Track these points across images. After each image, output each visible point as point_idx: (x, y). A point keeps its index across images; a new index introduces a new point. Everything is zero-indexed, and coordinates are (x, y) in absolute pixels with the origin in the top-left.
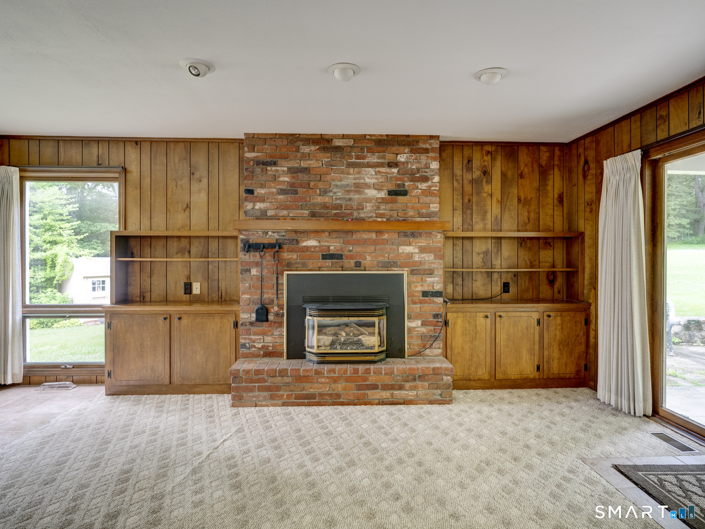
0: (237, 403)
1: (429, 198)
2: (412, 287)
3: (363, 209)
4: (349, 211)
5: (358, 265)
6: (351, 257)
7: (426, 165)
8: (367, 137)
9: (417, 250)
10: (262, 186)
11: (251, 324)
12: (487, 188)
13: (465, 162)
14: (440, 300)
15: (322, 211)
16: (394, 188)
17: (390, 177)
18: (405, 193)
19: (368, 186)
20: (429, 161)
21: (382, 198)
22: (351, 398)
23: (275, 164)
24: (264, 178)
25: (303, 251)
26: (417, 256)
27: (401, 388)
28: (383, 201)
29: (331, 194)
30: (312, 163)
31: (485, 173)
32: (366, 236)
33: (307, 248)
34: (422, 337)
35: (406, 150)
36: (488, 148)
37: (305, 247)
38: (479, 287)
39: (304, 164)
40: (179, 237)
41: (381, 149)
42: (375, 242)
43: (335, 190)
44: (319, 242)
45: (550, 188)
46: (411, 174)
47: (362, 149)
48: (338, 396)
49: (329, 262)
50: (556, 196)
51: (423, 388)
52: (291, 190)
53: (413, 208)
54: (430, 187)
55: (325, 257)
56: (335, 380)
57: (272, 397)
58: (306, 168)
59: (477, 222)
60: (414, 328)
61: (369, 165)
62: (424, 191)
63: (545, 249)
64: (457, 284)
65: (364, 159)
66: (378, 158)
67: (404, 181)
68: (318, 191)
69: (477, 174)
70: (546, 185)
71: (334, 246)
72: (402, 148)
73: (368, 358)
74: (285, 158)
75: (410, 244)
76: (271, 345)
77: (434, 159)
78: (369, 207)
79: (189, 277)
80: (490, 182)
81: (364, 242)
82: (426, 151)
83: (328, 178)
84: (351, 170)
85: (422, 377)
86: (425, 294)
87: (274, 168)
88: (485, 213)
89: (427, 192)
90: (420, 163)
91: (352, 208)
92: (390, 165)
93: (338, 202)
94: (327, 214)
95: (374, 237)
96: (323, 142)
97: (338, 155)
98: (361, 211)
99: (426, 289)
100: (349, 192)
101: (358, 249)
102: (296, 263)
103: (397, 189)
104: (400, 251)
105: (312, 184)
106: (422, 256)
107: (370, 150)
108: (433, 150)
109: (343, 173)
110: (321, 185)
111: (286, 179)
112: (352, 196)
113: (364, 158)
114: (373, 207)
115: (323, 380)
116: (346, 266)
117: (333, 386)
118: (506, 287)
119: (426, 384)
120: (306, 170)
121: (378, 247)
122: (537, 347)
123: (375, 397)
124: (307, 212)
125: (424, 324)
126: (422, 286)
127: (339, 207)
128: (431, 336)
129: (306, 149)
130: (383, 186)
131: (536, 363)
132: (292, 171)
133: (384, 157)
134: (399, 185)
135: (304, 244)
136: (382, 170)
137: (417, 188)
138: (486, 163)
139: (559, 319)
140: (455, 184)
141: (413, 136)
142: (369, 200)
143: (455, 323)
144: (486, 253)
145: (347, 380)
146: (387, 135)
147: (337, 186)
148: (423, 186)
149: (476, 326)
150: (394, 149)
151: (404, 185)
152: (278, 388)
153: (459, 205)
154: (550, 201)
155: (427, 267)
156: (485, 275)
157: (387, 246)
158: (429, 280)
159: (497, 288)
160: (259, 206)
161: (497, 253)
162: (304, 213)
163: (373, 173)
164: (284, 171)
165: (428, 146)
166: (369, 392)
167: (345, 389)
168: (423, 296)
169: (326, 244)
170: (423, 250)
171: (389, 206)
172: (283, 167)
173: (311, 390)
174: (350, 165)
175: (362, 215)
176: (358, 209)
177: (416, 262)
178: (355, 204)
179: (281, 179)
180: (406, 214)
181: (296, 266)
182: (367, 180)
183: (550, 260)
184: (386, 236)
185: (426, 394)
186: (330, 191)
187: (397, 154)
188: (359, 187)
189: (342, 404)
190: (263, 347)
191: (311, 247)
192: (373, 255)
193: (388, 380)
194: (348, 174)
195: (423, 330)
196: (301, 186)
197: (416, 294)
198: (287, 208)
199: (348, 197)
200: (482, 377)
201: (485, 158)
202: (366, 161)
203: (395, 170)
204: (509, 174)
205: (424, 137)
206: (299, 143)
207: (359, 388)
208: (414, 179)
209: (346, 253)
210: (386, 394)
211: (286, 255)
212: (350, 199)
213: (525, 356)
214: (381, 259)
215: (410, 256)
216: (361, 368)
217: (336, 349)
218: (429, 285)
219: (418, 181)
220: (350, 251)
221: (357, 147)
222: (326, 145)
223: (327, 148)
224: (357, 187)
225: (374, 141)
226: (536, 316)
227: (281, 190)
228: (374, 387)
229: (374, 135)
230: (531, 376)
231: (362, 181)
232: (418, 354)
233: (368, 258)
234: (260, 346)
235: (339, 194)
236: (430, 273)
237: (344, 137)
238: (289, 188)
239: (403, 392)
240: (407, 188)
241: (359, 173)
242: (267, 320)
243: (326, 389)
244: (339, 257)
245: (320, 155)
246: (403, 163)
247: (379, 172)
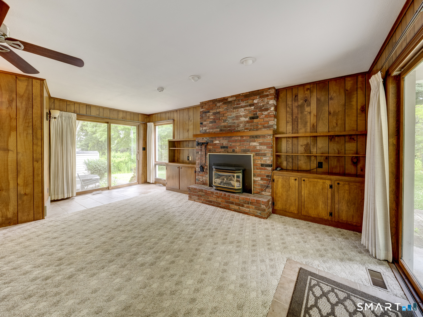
0: (190, 199)
1: (269, 119)
2: (255, 162)
3: (239, 127)
4: (234, 128)
5: (234, 151)
6: (231, 148)
7: (267, 103)
8: (241, 95)
9: (258, 144)
10: (205, 121)
11: (199, 172)
12: (307, 109)
13: (294, 97)
14: (270, 168)
15: (224, 129)
16: (252, 116)
17: (251, 111)
18: (257, 117)
19: (241, 116)
20: (269, 100)
21: (247, 121)
22: (224, 205)
23: (209, 112)
24: (205, 118)
25: (214, 145)
26: (258, 147)
27: (243, 206)
28: (248, 122)
29: (227, 121)
30: (221, 110)
31: (306, 101)
32: (236, 138)
33: (216, 144)
34: (262, 185)
35: (258, 97)
36: (308, 87)
37: (215, 143)
38: (303, 163)
39: (218, 111)
40: (186, 141)
41: (246, 99)
42: (240, 141)
43: (229, 120)
44: (220, 141)
45: (354, 103)
46: (260, 108)
47: (239, 100)
48: (220, 204)
49: (223, 150)
50: (359, 107)
51: (252, 208)
52: (214, 121)
53: (261, 124)
54: (269, 113)
55: (222, 148)
56: (218, 197)
57: (199, 199)
58: (218, 112)
59: (301, 129)
60: (257, 181)
61: (242, 107)
62: (266, 116)
63: (349, 142)
64: (289, 162)
65: (239, 105)
66: (245, 103)
67: (257, 112)
68: (223, 121)
69: (300, 102)
70: (351, 102)
71: (225, 142)
72: (255, 97)
73: (233, 191)
74: (212, 109)
75: (255, 142)
76: (205, 180)
77: (271, 99)
78: (241, 125)
79: (188, 155)
80: (309, 105)
81: (236, 141)
82: (267, 96)
83: (226, 115)
84: (235, 110)
85: (252, 203)
86: (262, 165)
87: (208, 114)
88: (306, 123)
89: (267, 116)
90: (264, 102)
91: (235, 127)
92: (251, 105)
93: (230, 124)
94: (226, 130)
95: (240, 138)
96: (224, 100)
97: (230, 105)
98: (239, 128)
99: (262, 163)
100: (234, 120)
101: (233, 144)
102: (212, 150)
103: (253, 116)
104: (251, 145)
105: (221, 118)
106: (260, 147)
107: (242, 100)
108: (271, 95)
109: (231, 112)
110: (224, 118)
111: (212, 117)
112: (235, 121)
113: (239, 104)
114: (243, 125)
115: (214, 196)
116: (229, 151)
117: (217, 199)
118: (320, 165)
119: (254, 207)
120: (219, 113)
121: (241, 143)
122: (329, 201)
123: (232, 207)
124: (219, 130)
125: (262, 179)
126: (261, 161)
127: (230, 126)
128: (265, 186)
129: (218, 105)
130: (247, 116)
131: (329, 211)
132: (214, 114)
133: (248, 102)
134: (254, 114)
135: (215, 142)
136: (247, 108)
137: (263, 114)
138: (307, 95)
140: (288, 109)
141: (261, 90)
142: (241, 122)
143: (278, 181)
144: (307, 145)
145: (222, 198)
146: (249, 92)
147: (229, 118)
148: (266, 113)
149: (289, 184)
150: (252, 98)
151: (257, 114)
152: (201, 196)
153: (290, 120)
154: (355, 111)
155: (263, 152)
156: (306, 157)
157: (245, 143)
158: (264, 158)
159: (314, 165)
160: (204, 128)
161: (314, 145)
162: (218, 130)
163: (243, 110)
164: (211, 114)
165: (268, 93)
166: (231, 205)
167: (222, 201)
168: (261, 166)
169: (222, 142)
170: (261, 144)
171: (250, 124)
172: (212, 112)
173: (211, 199)
174: (234, 108)
175: (239, 129)
176: (237, 127)
177: (258, 150)
178: (236, 125)
179: (211, 118)
180: (257, 127)
181: (212, 151)
182: (241, 114)
184: (244, 138)
185: (254, 212)
186: (227, 120)
187: (254, 100)
188: (238, 117)
189: (221, 207)
190: (202, 181)
191: (217, 143)
192: (239, 146)
193: (237, 201)
194: (234, 112)
195: (262, 182)
196: (217, 120)
197: (258, 165)
198: (213, 129)
199: (233, 122)
200: (293, 212)
201: (306, 92)
202: (240, 105)
203: (253, 108)
204: (322, 99)
205: (266, 89)
206: (216, 103)
207: (227, 202)
208: (261, 110)
209: (229, 146)
210: (236, 207)
211: (210, 147)
212: (234, 123)
213: (321, 205)
214: (242, 148)
215: (255, 147)
216: (227, 194)
218: (264, 161)
219: (263, 111)
220: (231, 145)
221: (237, 100)
222: (226, 101)
223: (226, 103)
224: (237, 117)
225: (244, 96)
227: (211, 122)
228: (232, 203)
229: (243, 93)
230: (326, 218)
231: (239, 114)
232: (258, 193)
233: (237, 148)
234: (201, 180)
235: (230, 121)
236: (265, 155)
237: (232, 96)
238: (213, 121)
239: (244, 208)
240: (258, 115)
241: (238, 111)
242: (204, 171)
243: (215, 200)
244: (227, 147)
245: (223, 106)
246: (256, 104)
247: (246, 109)
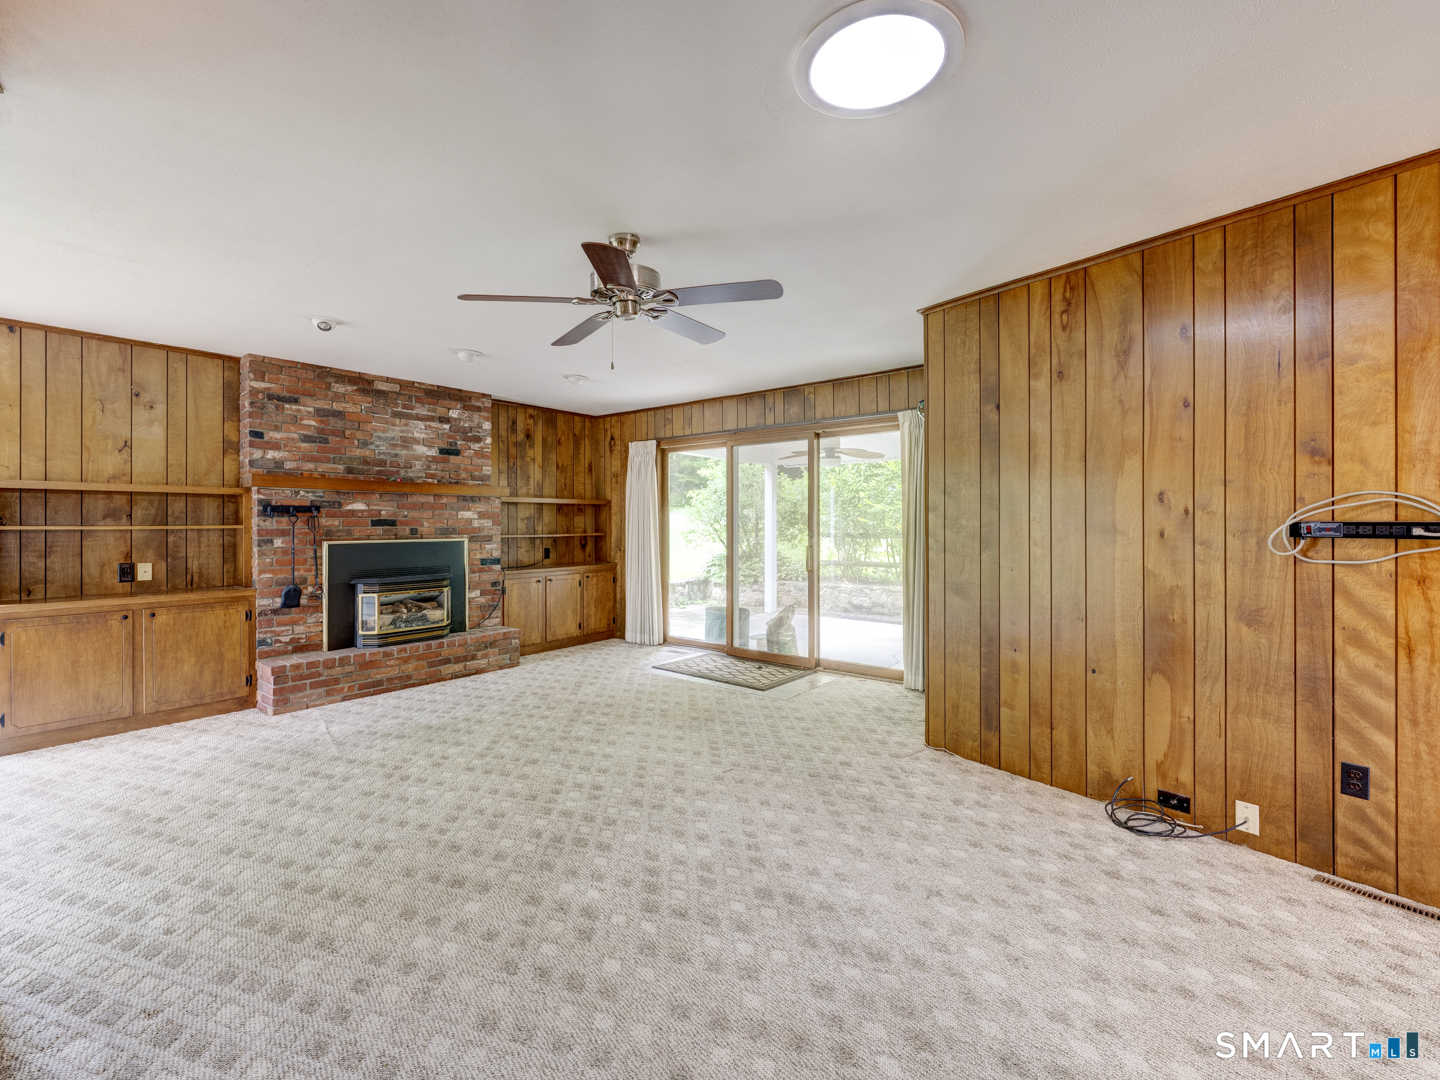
0: (280, 709)
1: (483, 460)
2: (469, 554)
3: (411, 467)
4: (395, 469)
5: (414, 532)
6: (406, 524)
7: (478, 424)
8: (416, 385)
9: (476, 516)
10: (277, 428)
11: (275, 612)
12: (530, 453)
13: (510, 423)
14: (498, 567)
15: (361, 467)
16: (445, 446)
17: (442, 434)
18: (457, 453)
19: (417, 441)
20: (482, 420)
21: (433, 457)
22: (424, 677)
23: (296, 401)
24: (280, 418)
25: (346, 517)
26: (476, 522)
27: (474, 658)
28: (434, 459)
29: (373, 447)
30: (350, 408)
31: (528, 436)
32: (423, 499)
33: (353, 513)
34: (481, 607)
35: (459, 406)
36: (531, 411)
37: (350, 510)
38: (523, 554)
39: (337, 406)
40: (109, 493)
41: (432, 401)
42: (433, 507)
43: (378, 443)
44: (368, 505)
45: (582, 456)
46: (463, 433)
47: (410, 398)
48: (409, 677)
49: (379, 530)
50: (587, 465)
51: (494, 654)
52: (320, 438)
53: (465, 470)
54: (482, 448)
55: (375, 523)
56: (405, 661)
57: (328, 694)
58: (340, 412)
59: (521, 487)
60: (473, 598)
61: (418, 418)
62: (476, 452)
63: (579, 515)
65: (412, 410)
66: (429, 411)
67: (456, 439)
68: (356, 441)
69: (521, 436)
70: (579, 454)
71: (386, 510)
72: (454, 403)
73: (433, 634)
74: (310, 395)
75: (469, 510)
76: (304, 636)
77: (487, 419)
78: (418, 465)
79: (129, 555)
80: (532, 446)
81: (422, 506)
82: (479, 409)
83: (369, 427)
84: (397, 421)
85: (493, 644)
86: (483, 562)
87: (294, 407)
88: (529, 477)
89: (480, 454)
90: (472, 421)
91: (398, 466)
92: (444, 420)
93: (382, 457)
94: (367, 470)
95: (432, 500)
96: (363, 383)
97: (382, 402)
98: (409, 470)
99: (485, 556)
100: (394, 446)
101: (415, 514)
102: (338, 531)
103: (449, 447)
104: (460, 517)
105: (348, 432)
106: (481, 521)
107: (419, 400)
108: (485, 409)
109: (387, 423)
110: (359, 435)
111: (313, 423)
112: (398, 451)
113: (412, 408)
114: (422, 466)
115: (392, 662)
116: (401, 533)
117: (403, 668)
118: (547, 554)
119: (497, 650)
120: (339, 414)
121: (436, 512)
122: (579, 607)
123: (447, 672)
124: (341, 467)
125: (483, 594)
126: (481, 553)
127: (382, 463)
128: (490, 606)
129: (340, 388)
130: (433, 443)
131: (578, 622)
132: (319, 412)
133: (434, 411)
134: (451, 444)
135: (349, 507)
136: (433, 424)
137: (470, 448)
138: (529, 427)
139: (595, 578)
140: (501, 444)
141: (465, 391)
142: (418, 458)
143: (511, 590)
144: (528, 519)
145: (419, 658)
146: (438, 386)
147: (379, 438)
148: (476, 446)
149: (530, 593)
150: (446, 402)
151: (456, 444)
152: (336, 681)
153: (505, 468)
154: (582, 469)
155: (485, 533)
156: (528, 542)
157: (445, 511)
158: (488, 547)
159: (539, 555)
160: (271, 454)
161: (539, 519)
162: (337, 469)
163: (423, 427)
164: (309, 413)
165: (479, 404)
166: (442, 668)
167: (416, 669)
168: (482, 564)
169: (376, 508)
170: (482, 516)
171: (440, 466)
172: (307, 407)
173: (378, 676)
174: (396, 415)
175: (410, 475)
176: (405, 467)
177: (475, 528)
178: (402, 461)
179: (305, 422)
180: (458, 475)
181: (338, 534)
182: (416, 435)
183: (582, 525)
184: (445, 500)
185: (497, 661)
186: (372, 444)
187: (449, 409)
188: (407, 442)
189: (414, 685)
190: (292, 640)
191: (358, 511)
192: (431, 520)
193: (461, 652)
194: (394, 425)
195: (482, 600)
196: (333, 433)
197: (475, 562)
198: (313, 460)
199: (393, 452)
200: (535, 642)
201: (529, 421)
202: (414, 412)
203: (447, 426)
204: (549, 439)
205: (475, 394)
206: (329, 379)
207: (431, 665)
208: (466, 439)
209: (400, 518)
210: (458, 667)
211: (324, 521)
212: (396, 455)
213: (570, 616)
214: (439, 525)
215: (470, 521)
216: (434, 643)
217: (400, 627)
218: (488, 553)
219: (470, 441)
220: (405, 516)
221: (405, 395)
222: (366, 387)
223: (368, 391)
224: (404, 441)
225: (425, 390)
226: (578, 577)
227: (305, 436)
228: (447, 661)
229: (423, 384)
230: (575, 635)
231: (410, 435)
232: (478, 625)
233: (426, 524)
234: (287, 639)
235: (382, 448)
236: (489, 539)
237: (388, 380)
238: (316, 435)
239: (475, 662)
240: (459, 448)
241: (406, 425)
242: (298, 605)
243: (395, 672)
244: (392, 523)
245: (358, 398)
246: (455, 419)
247: (430, 426)
